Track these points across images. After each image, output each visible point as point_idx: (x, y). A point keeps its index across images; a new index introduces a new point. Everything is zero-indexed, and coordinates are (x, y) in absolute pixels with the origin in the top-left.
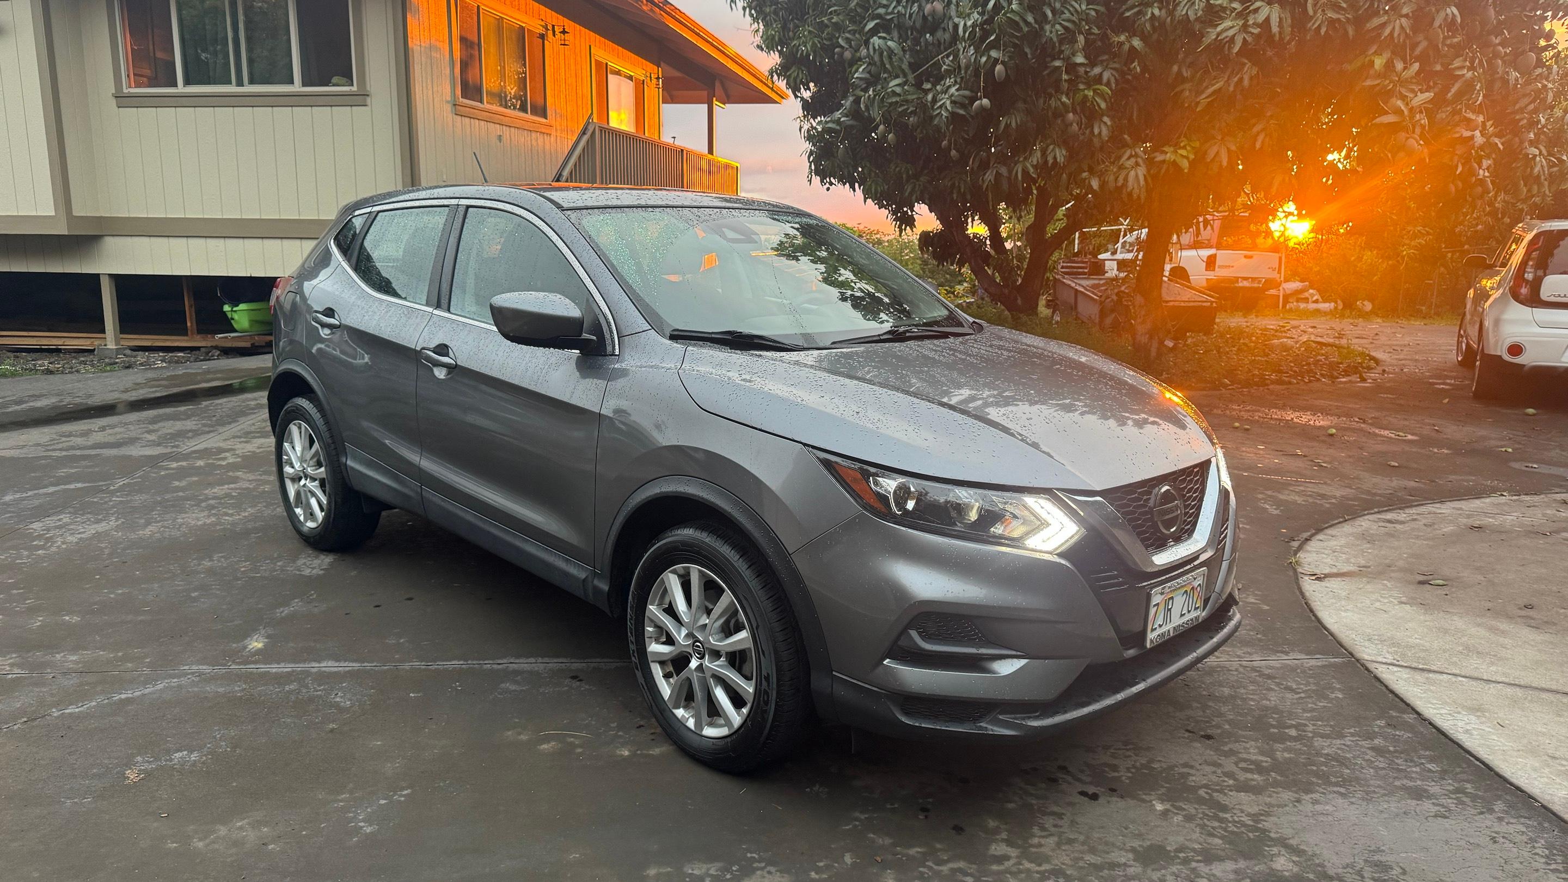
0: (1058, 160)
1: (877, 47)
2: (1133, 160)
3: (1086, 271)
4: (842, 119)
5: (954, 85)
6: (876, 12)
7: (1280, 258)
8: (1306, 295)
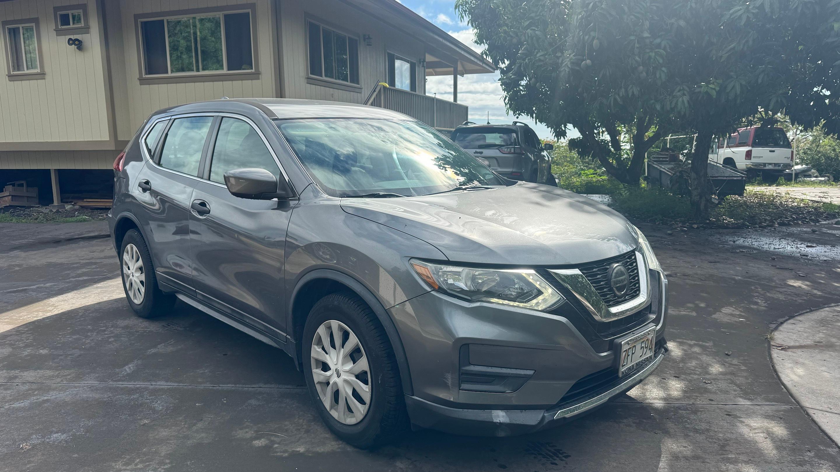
0: (635, 93)
1: (530, 35)
2: (682, 92)
3: (668, 159)
4: (512, 77)
5: (572, 53)
6: (530, 16)
7: (792, 152)
8: (810, 173)
